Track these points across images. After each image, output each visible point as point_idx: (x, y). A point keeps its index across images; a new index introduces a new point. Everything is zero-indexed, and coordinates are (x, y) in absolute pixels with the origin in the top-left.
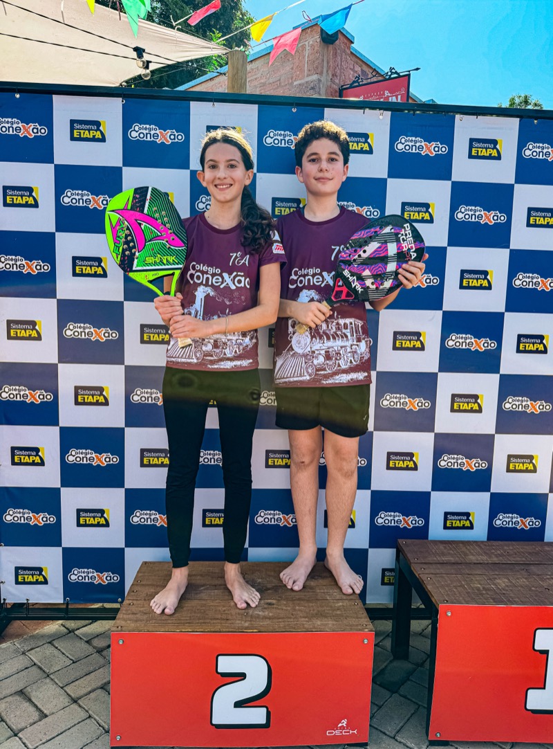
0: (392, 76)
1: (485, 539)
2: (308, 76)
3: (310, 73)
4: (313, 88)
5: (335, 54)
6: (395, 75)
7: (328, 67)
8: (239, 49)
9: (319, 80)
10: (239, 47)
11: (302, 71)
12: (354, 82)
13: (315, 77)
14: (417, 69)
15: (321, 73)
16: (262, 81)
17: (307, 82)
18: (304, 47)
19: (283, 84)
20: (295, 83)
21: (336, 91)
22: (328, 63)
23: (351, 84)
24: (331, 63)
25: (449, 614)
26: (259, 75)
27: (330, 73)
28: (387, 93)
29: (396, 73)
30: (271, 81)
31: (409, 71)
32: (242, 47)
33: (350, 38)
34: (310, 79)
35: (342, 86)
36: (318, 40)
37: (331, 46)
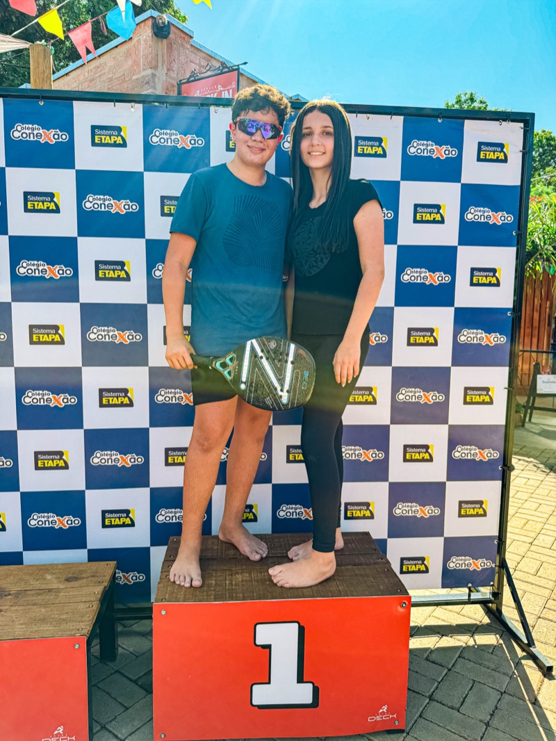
0: (224, 71)
1: (270, 532)
2: (144, 70)
3: (145, 68)
4: (148, 83)
5: (170, 47)
6: (226, 70)
7: (163, 62)
8: (41, 43)
9: (154, 75)
10: (41, 41)
11: (138, 65)
12: (190, 77)
13: (149, 72)
14: (245, 63)
15: (156, 67)
16: (109, 76)
17: (142, 77)
18: (139, 41)
19: (127, 79)
20: (134, 78)
21: (173, 86)
22: (163, 57)
23: (188, 79)
24: (165, 57)
25: (163, 613)
26: (107, 70)
27: (165, 67)
28: (220, 88)
29: (226, 67)
30: (117, 76)
31: (238, 66)
32: (43, 41)
33: (188, 33)
34: (143, 73)
35: (180, 81)
36: (150, 35)
37: (165, 41)
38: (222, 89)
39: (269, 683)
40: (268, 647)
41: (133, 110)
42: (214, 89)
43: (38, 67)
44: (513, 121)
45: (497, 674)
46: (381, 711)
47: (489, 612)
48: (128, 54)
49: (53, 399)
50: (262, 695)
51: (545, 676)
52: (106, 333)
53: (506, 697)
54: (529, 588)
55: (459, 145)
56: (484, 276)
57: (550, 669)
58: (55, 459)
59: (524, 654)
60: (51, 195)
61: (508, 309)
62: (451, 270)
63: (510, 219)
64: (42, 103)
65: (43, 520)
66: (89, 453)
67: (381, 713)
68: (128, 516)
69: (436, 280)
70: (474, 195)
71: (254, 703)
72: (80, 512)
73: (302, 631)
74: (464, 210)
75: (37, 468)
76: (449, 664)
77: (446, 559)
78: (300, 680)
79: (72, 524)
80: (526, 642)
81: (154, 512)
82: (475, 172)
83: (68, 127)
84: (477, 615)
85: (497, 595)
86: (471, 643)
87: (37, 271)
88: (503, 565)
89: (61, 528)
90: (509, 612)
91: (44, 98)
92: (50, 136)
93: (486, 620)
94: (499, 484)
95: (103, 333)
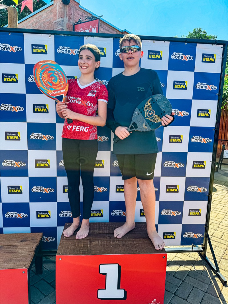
0: (93, 19)
1: (108, 222)
2: (58, 18)
3: (59, 17)
4: (60, 24)
5: (70, 9)
6: (94, 19)
7: (67, 15)
9: (62, 21)
10: (12, 5)
11: (56, 16)
12: (79, 21)
13: (61, 19)
14: (102, 16)
15: (63, 17)
16: (44, 21)
17: (58, 21)
18: (56, 6)
19: (51, 22)
20: (54, 22)
21: (71, 26)
22: (67, 13)
23: (78, 23)
24: (68, 13)
25: (60, 259)
26: (43, 18)
27: (67, 17)
28: (91, 27)
29: (94, 18)
30: (47, 21)
31: (99, 17)
32: (13, 5)
33: (78, 2)
34: (58, 20)
35: (74, 23)
36: (61, 3)
37: (67, 5)
38: (92, 27)
39: (105, 289)
40: (105, 274)
41: (50, 37)
42: (89, 27)
43: (11, 17)
44: (218, 44)
45: (203, 284)
46: (153, 301)
47: (200, 255)
48: (52, 11)
49: (15, 164)
50: (102, 294)
51: (224, 285)
52: (38, 136)
53: (207, 294)
54: (218, 244)
55: (194, 54)
56: (203, 113)
57: (226, 282)
58: (16, 189)
59: (215, 275)
60: (14, 75)
61: (213, 128)
62: (189, 110)
63: (215, 88)
64: (10, 34)
65: (12, 214)
66: (31, 187)
67: (153, 302)
68: (47, 214)
69: (183, 114)
70: (200, 77)
71: (99, 297)
72: (27, 212)
73: (120, 267)
74: (195, 83)
75: (9, 193)
76: (183, 279)
77: (183, 233)
78: (119, 288)
79: (24, 216)
80: (216, 269)
81: (59, 212)
82: (200, 67)
83: (22, 45)
84: (196, 256)
85: (204, 248)
86: (193, 269)
87: (8, 108)
88: (207, 236)
89: (19, 218)
90: (209, 255)
91: (11, 32)
92: (14, 49)
93: (200, 259)
94: (206, 202)
95: (37, 136)
